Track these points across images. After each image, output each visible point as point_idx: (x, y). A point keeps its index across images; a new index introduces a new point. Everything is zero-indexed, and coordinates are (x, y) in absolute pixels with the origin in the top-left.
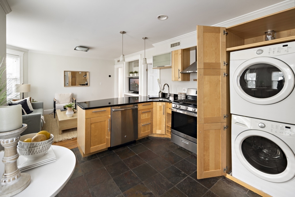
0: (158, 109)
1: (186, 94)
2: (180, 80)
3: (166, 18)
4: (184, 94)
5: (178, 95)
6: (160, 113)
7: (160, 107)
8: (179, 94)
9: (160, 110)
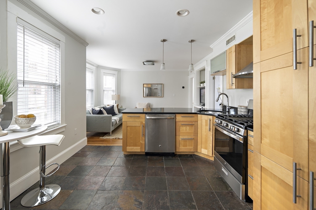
0: (204, 123)
1: (247, 107)
2: (234, 87)
3: (187, 13)
4: (245, 107)
5: (237, 108)
6: (205, 129)
7: (206, 121)
8: (239, 107)
9: (206, 125)
